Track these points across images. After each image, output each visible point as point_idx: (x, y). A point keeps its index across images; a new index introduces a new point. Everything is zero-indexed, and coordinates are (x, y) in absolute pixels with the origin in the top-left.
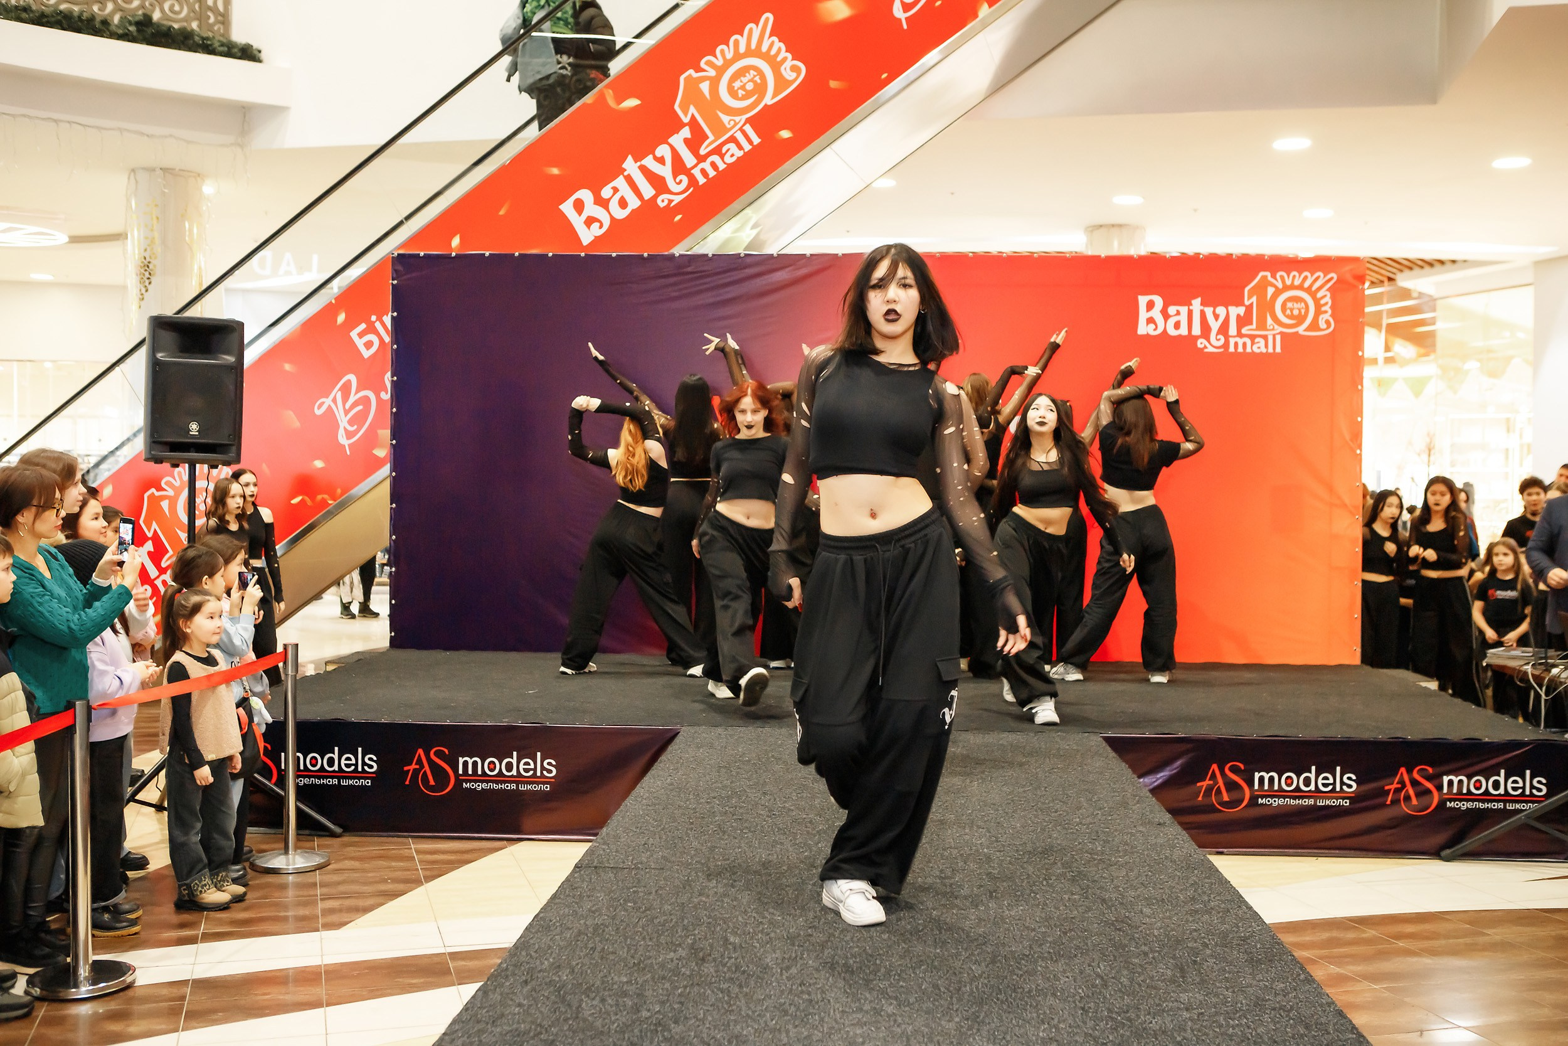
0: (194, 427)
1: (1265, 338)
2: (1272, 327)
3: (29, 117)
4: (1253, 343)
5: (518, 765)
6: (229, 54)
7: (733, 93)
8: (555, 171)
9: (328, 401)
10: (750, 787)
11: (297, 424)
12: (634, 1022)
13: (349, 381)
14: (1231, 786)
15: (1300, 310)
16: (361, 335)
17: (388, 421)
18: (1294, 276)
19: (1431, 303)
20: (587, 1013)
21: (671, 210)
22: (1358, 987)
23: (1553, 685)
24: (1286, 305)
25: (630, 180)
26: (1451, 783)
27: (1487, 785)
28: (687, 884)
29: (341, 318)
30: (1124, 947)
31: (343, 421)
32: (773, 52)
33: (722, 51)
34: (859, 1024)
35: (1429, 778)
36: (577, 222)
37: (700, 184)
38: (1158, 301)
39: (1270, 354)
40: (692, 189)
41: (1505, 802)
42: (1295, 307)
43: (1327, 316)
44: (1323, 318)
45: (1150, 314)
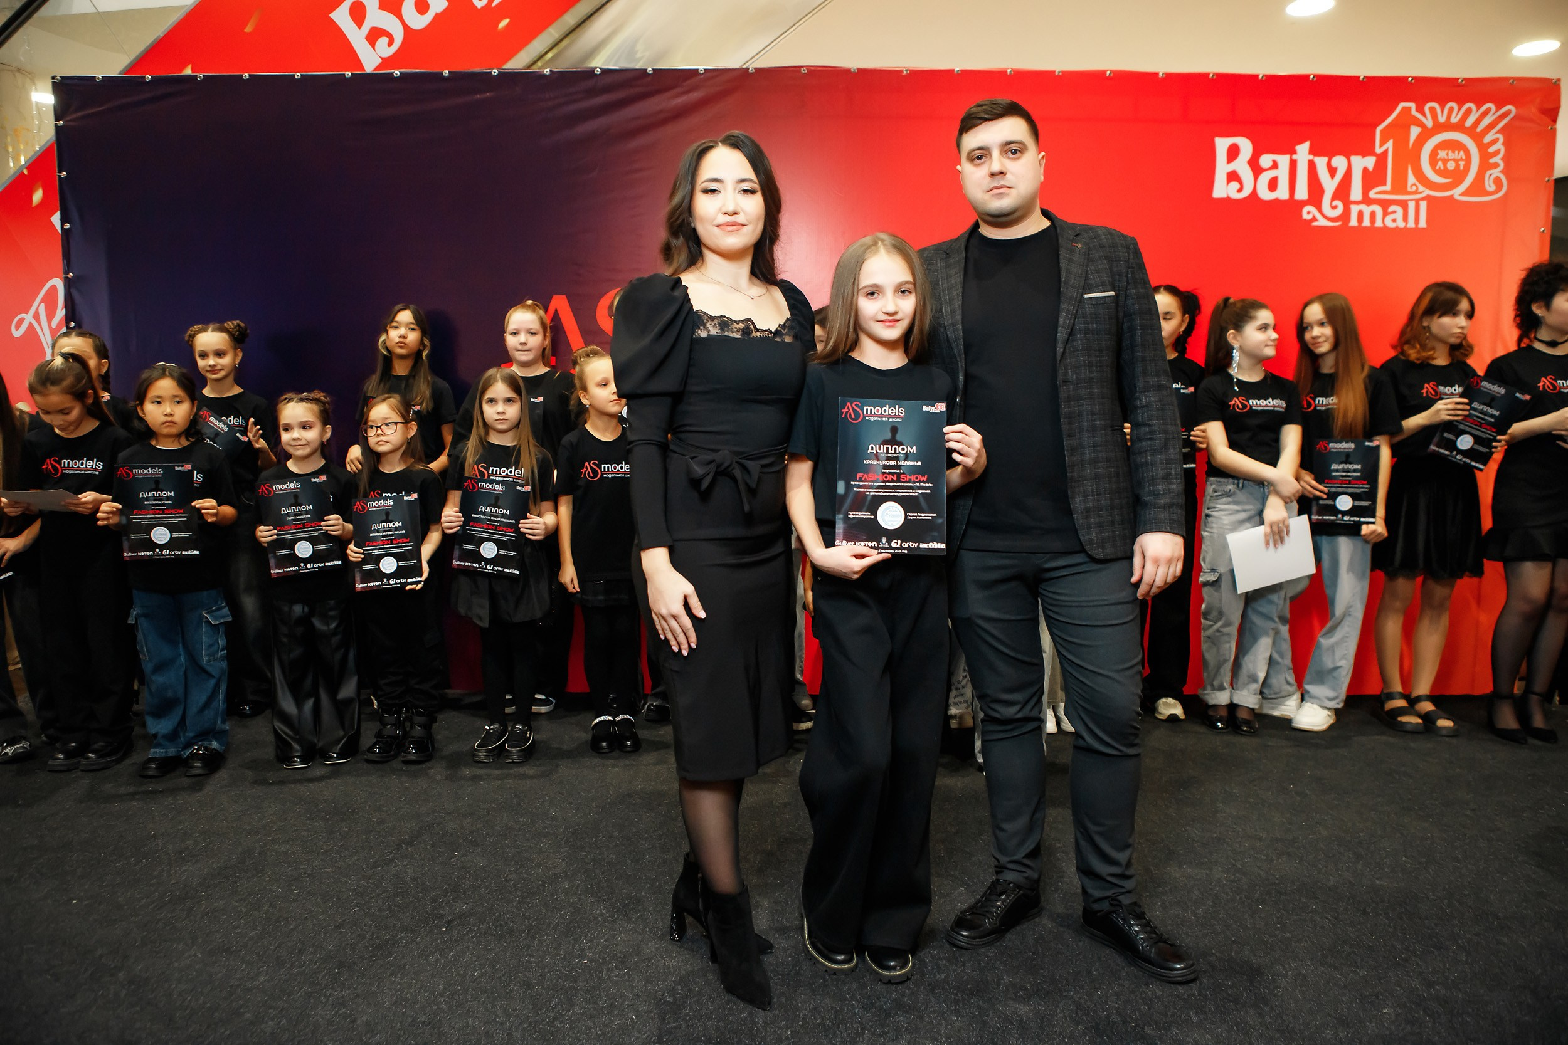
1: (1404, 205)
2: (1414, 188)
4: (1386, 214)
9: (29, 318)
13: (54, 287)
15: (1456, 161)
18: (1452, 109)
24: (1438, 154)
29: (38, 196)
36: (356, 37)
38: (1246, 146)
39: (1411, 229)
42: (1450, 157)
43: (1496, 172)
44: (1491, 175)
45: (1233, 166)
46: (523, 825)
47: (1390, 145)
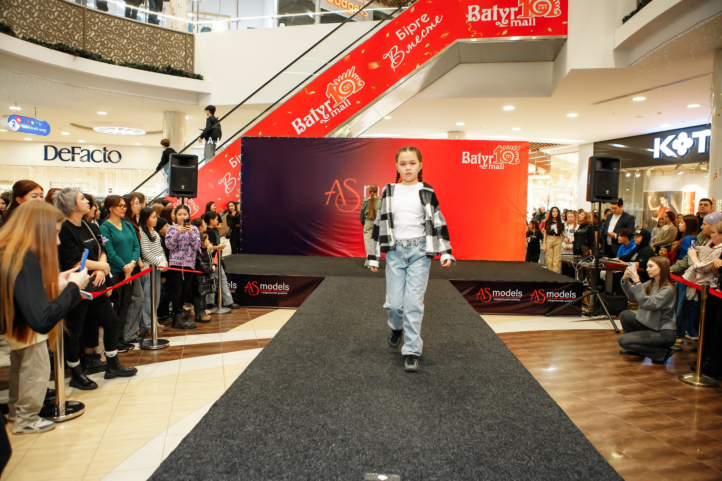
0: (183, 187)
1: (499, 165)
2: (501, 162)
3: (135, 96)
4: (496, 167)
5: (278, 287)
6: (193, 78)
7: (343, 90)
8: (290, 113)
9: (222, 181)
10: (346, 293)
11: (213, 187)
12: (311, 354)
13: (228, 174)
14: (486, 295)
15: (510, 157)
16: (232, 161)
17: (240, 186)
18: (508, 147)
19: (549, 156)
20: (297, 352)
21: (324, 124)
22: (520, 351)
23: (579, 266)
24: (506, 155)
25: (312, 115)
26: (549, 294)
27: (559, 295)
28: (327, 319)
29: (226, 156)
30: (452, 336)
31: (227, 187)
32: (355, 78)
33: (340, 77)
34: (376, 356)
35: (543, 293)
36: (296, 128)
37: (333, 117)
38: (468, 153)
40: (330, 119)
41: (564, 300)
42: (508, 156)
43: (517, 159)
45: (466, 157)
47: (496, 153)
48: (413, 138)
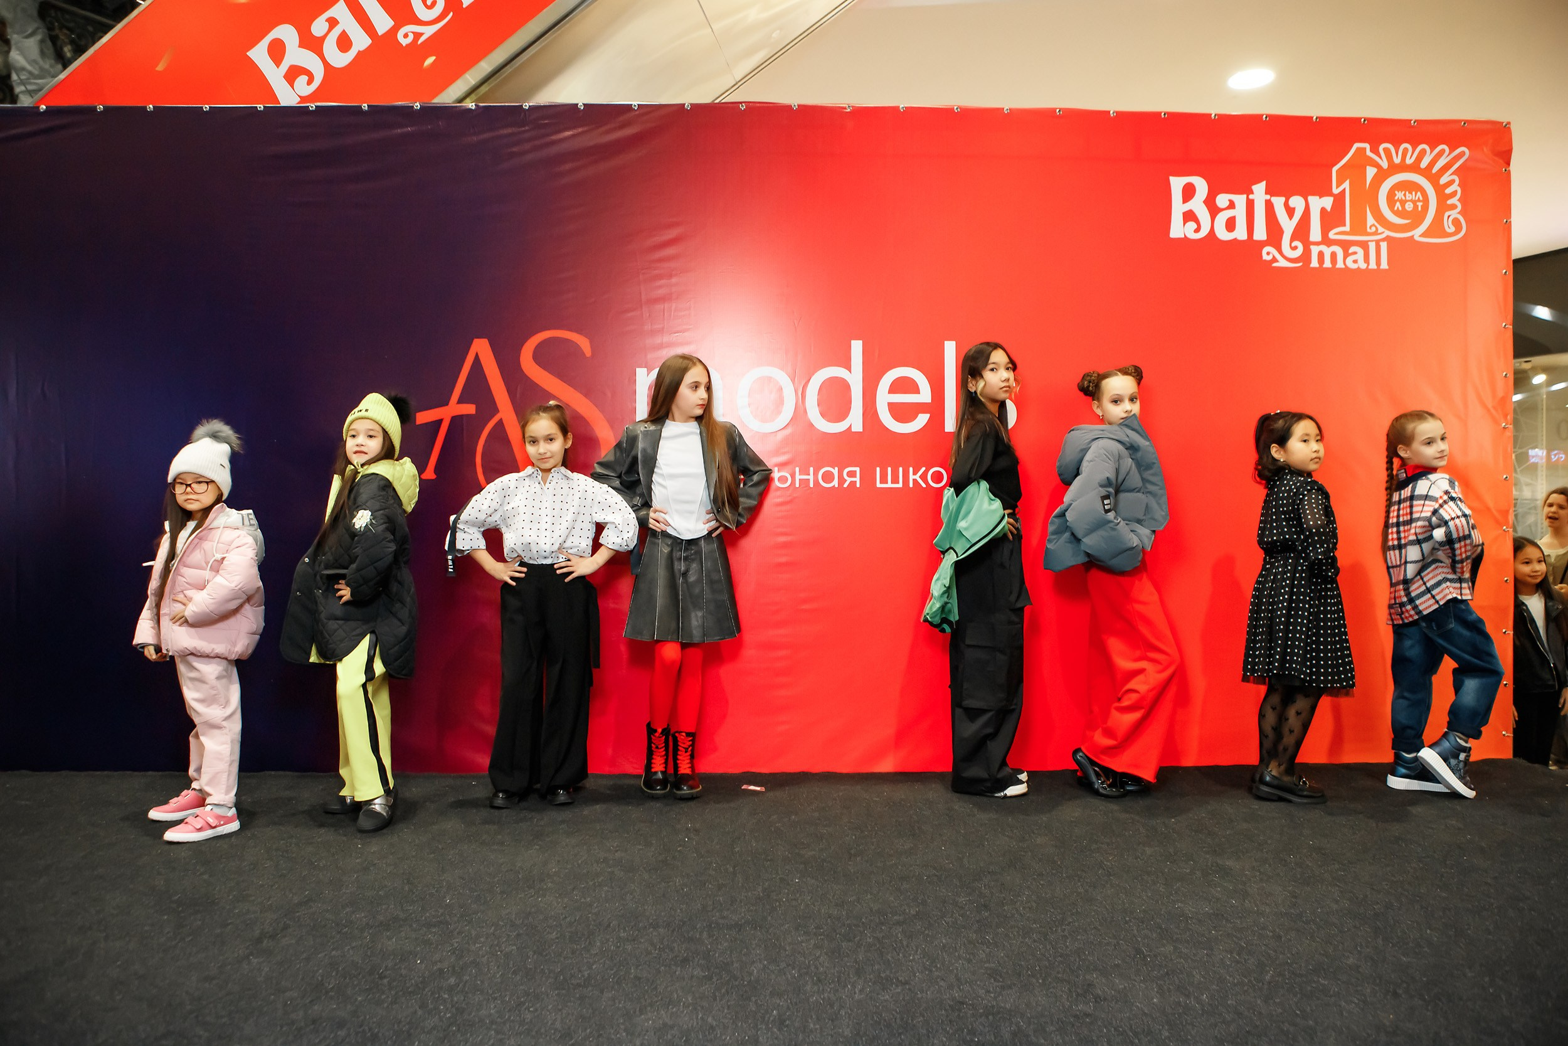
1: (1364, 245)
2: (1374, 229)
4: (1346, 255)
15: (1414, 202)
18: (1406, 150)
21: (418, 50)
24: (1395, 195)
25: (355, 6)
36: (274, 75)
37: (464, 6)
38: (1201, 186)
39: (1373, 270)
40: (451, 14)
42: (1407, 198)
43: (1454, 214)
44: (1449, 217)
45: (1188, 206)
46: (411, 914)
47: (1346, 185)
48: (902, 105)
